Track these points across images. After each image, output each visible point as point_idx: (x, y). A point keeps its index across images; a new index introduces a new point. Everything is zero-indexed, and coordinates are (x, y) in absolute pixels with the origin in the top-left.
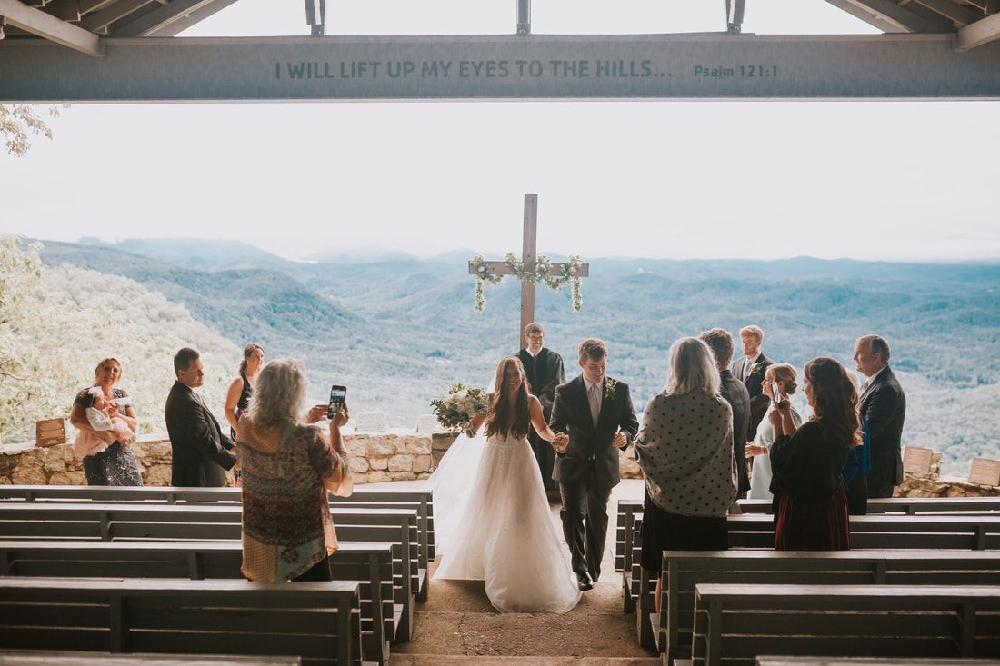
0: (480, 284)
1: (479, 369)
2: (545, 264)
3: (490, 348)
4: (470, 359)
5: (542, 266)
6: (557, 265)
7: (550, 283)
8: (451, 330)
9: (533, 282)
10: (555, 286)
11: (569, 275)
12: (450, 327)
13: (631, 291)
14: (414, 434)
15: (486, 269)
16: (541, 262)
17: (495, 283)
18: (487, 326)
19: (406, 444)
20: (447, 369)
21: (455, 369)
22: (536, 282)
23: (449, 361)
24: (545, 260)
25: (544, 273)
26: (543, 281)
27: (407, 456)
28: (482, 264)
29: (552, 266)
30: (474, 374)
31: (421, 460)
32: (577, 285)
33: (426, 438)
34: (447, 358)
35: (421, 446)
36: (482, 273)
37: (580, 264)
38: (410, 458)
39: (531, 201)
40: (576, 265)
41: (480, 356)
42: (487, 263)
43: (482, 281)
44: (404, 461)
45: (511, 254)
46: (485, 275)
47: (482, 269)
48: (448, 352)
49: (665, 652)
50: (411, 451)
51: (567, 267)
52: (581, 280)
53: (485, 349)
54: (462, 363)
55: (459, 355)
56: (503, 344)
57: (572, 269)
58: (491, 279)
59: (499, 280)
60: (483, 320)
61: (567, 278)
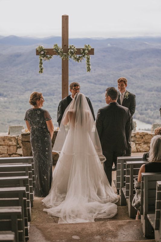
0: (41, 60)
1: (23, 102)
2: (73, 49)
3: (28, 90)
4: (18, 97)
5: (72, 50)
6: (79, 50)
7: (75, 58)
8: (6, 81)
9: (67, 58)
10: (78, 60)
11: (85, 54)
12: (6, 79)
13: (104, 56)
14: (7, 135)
15: (44, 53)
16: (71, 48)
17: (49, 59)
18: (26, 78)
19: (4, 140)
20: (5, 102)
21: (10, 103)
22: (69, 58)
23: (6, 99)
24: (73, 47)
25: (73, 54)
26: (72, 57)
27: (4, 146)
28: (43, 50)
29: (77, 50)
30: (20, 105)
31: (12, 148)
32: (88, 59)
33: (14, 137)
34: (5, 97)
35: (11, 141)
36: (42, 54)
37: (90, 49)
38: (6, 148)
39: (65, 19)
40: (88, 49)
41: (23, 95)
42: (45, 49)
43: (42, 58)
44: (3, 149)
45: (56, 45)
46: (44, 55)
47: (42, 53)
48: (5, 93)
49: (143, 215)
50: (6, 144)
51: (84, 50)
52: (91, 56)
53: (26, 91)
54: (13, 99)
55: (11, 95)
56: (35, 88)
57: (86, 51)
58: (47, 57)
59: (51, 57)
60: (24, 75)
61: (84, 56)
